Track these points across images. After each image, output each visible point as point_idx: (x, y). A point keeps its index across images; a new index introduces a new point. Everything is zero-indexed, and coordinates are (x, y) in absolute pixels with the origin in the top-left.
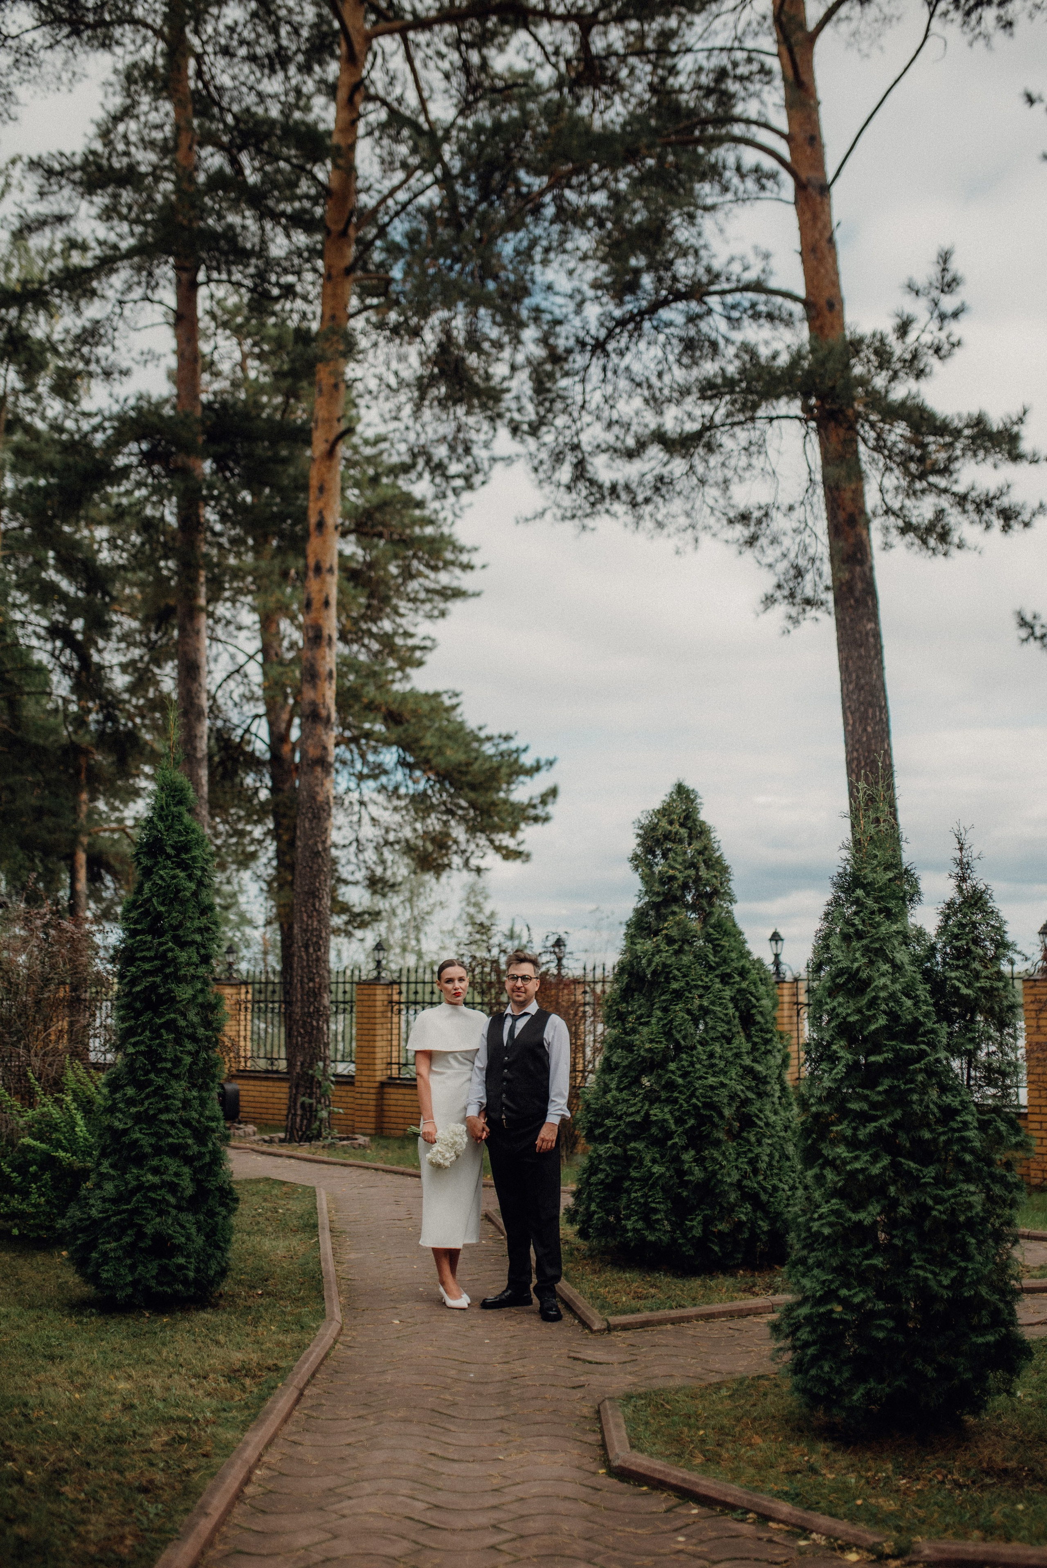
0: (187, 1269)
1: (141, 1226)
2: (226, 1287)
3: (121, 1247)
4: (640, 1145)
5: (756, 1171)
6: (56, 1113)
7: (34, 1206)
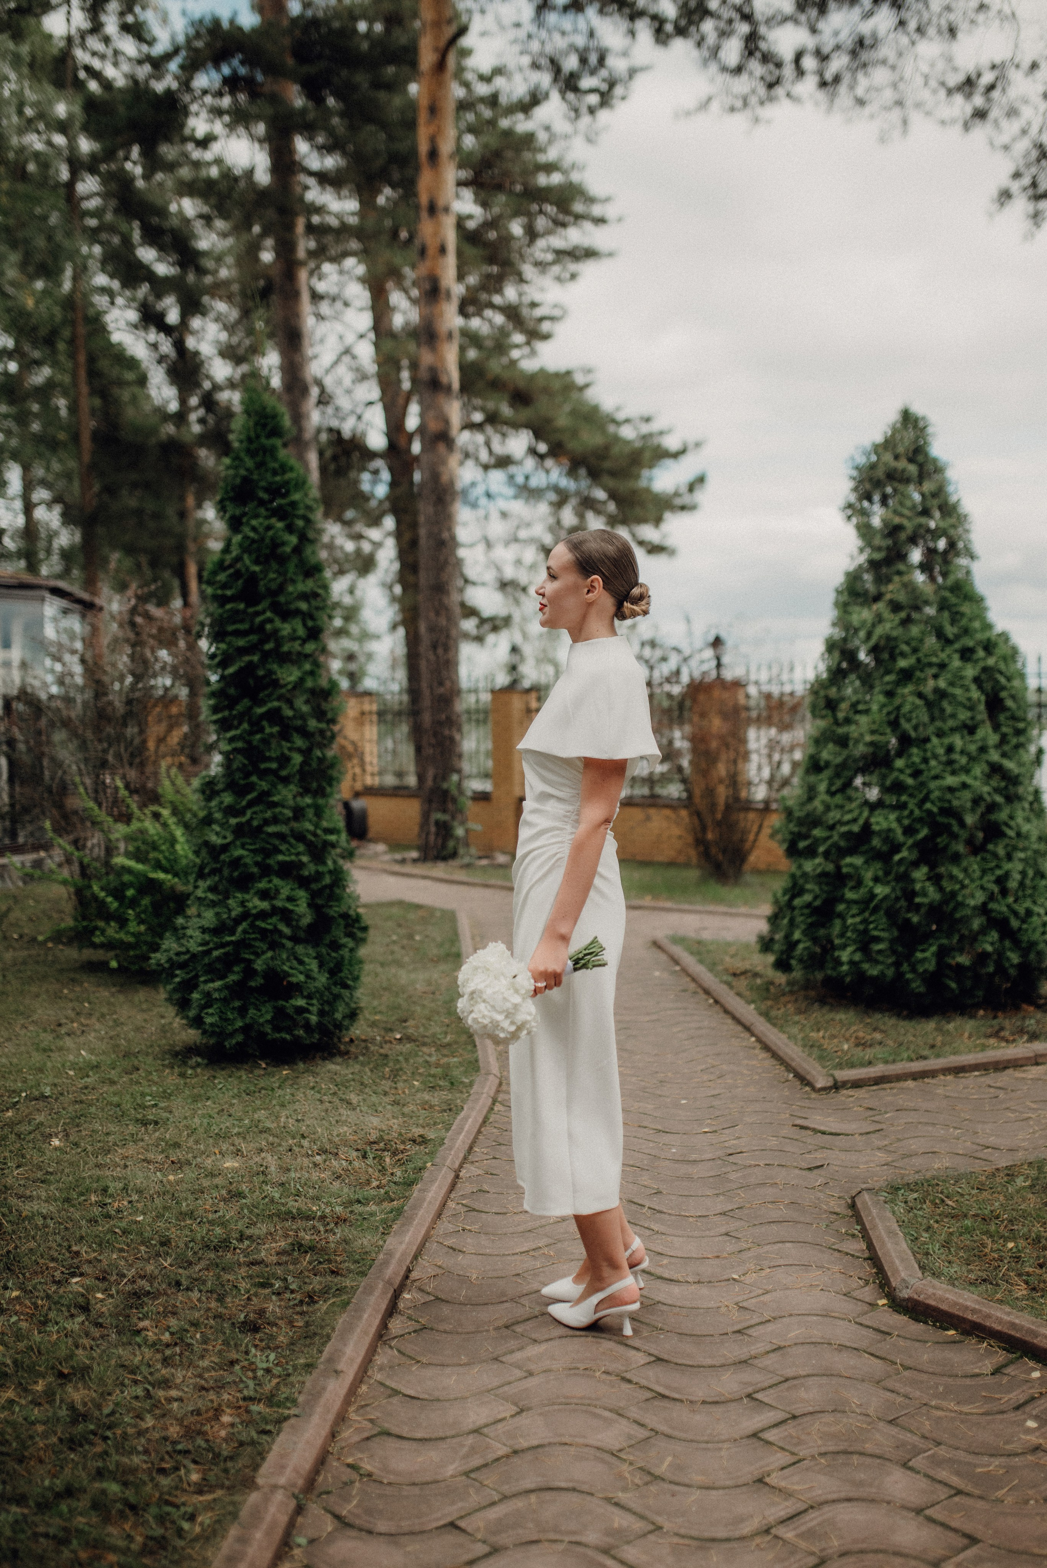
0: (309, 1012)
1: (250, 962)
2: (358, 1030)
3: (226, 987)
4: (858, 861)
5: (1004, 892)
6: (152, 828)
7: (133, 934)
